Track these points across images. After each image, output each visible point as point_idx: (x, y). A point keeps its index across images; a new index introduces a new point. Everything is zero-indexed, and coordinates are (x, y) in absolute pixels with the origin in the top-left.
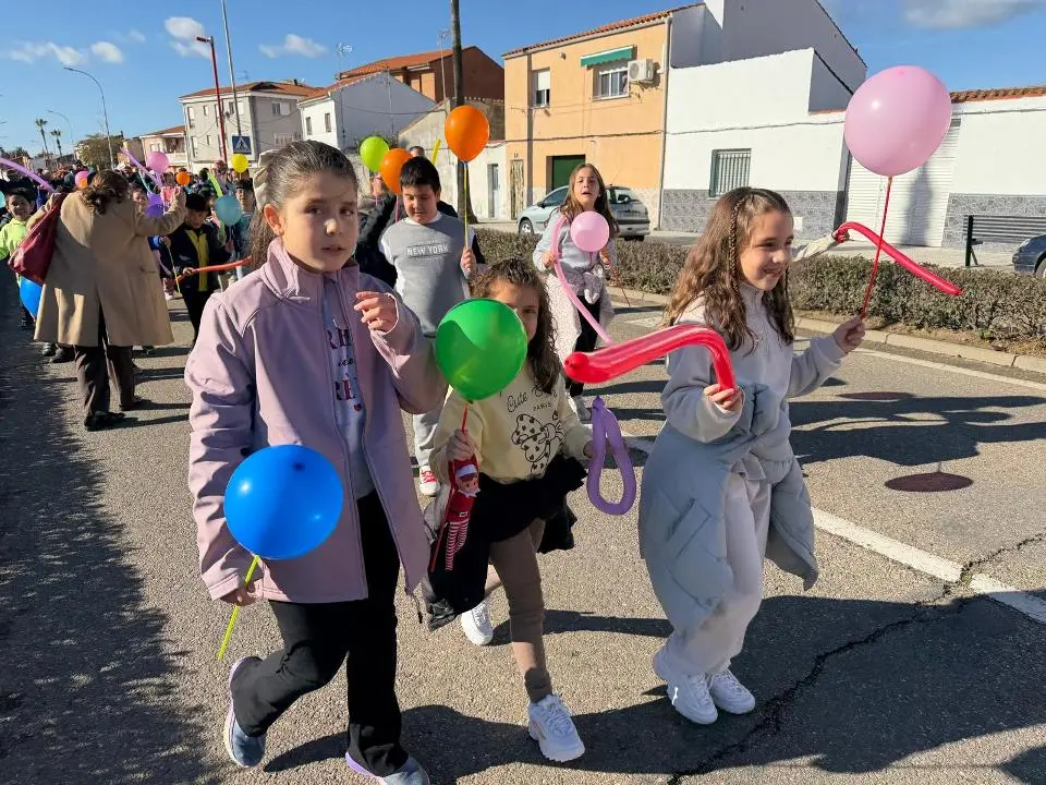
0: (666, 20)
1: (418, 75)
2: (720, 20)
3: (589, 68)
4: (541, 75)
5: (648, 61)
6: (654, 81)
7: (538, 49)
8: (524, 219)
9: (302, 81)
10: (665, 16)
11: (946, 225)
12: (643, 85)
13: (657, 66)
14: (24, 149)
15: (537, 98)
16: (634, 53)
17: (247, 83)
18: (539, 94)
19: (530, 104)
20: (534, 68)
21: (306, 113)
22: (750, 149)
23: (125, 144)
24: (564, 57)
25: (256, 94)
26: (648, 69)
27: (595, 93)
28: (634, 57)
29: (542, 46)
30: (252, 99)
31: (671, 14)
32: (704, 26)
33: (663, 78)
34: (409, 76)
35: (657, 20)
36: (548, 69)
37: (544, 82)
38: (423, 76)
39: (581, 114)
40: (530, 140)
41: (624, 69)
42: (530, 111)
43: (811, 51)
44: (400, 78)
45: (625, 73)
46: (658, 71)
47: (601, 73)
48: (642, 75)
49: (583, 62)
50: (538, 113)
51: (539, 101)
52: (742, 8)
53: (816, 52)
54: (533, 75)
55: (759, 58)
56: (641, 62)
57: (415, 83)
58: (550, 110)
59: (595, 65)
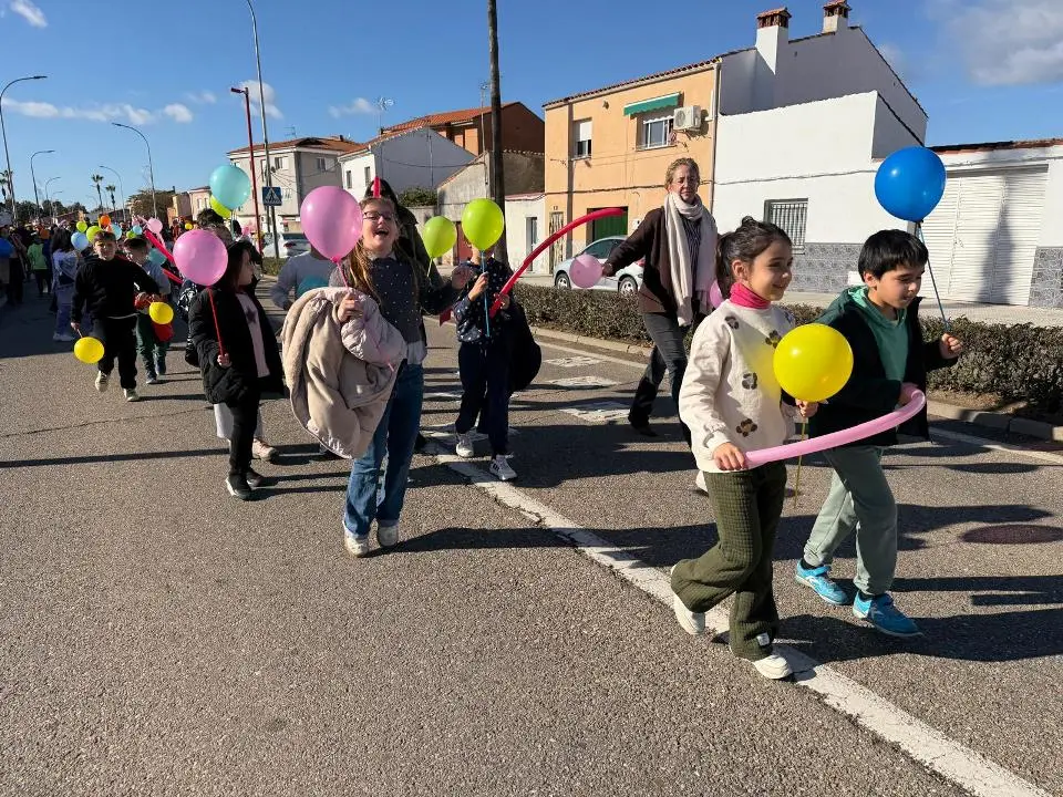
0: (715, 66)
1: (461, 130)
2: (772, 65)
3: (632, 117)
4: (582, 125)
5: (696, 108)
6: (702, 129)
7: (579, 98)
8: (561, 272)
9: (347, 137)
10: (714, 61)
11: (1033, 281)
12: (690, 133)
13: (704, 114)
14: (82, 204)
15: (578, 148)
16: (680, 100)
17: (292, 138)
18: (581, 144)
19: (571, 154)
20: (575, 118)
21: (346, 167)
22: (807, 200)
23: (175, 199)
24: (607, 106)
25: (300, 149)
26: (696, 116)
27: (639, 142)
28: (681, 104)
29: (585, 96)
30: (298, 155)
31: (720, 59)
32: (755, 72)
33: (711, 125)
34: (452, 130)
35: (706, 66)
36: (589, 119)
37: (585, 133)
38: (466, 131)
39: (623, 165)
40: (570, 193)
41: (669, 117)
42: (570, 162)
43: (874, 94)
44: (444, 134)
45: (671, 121)
46: (707, 119)
47: (645, 122)
48: (688, 123)
49: (627, 111)
50: (579, 165)
51: (580, 152)
52: (796, 53)
53: (879, 95)
54: (574, 125)
55: (816, 103)
56: (688, 109)
57: (458, 139)
58: (591, 162)
59: (639, 114)
